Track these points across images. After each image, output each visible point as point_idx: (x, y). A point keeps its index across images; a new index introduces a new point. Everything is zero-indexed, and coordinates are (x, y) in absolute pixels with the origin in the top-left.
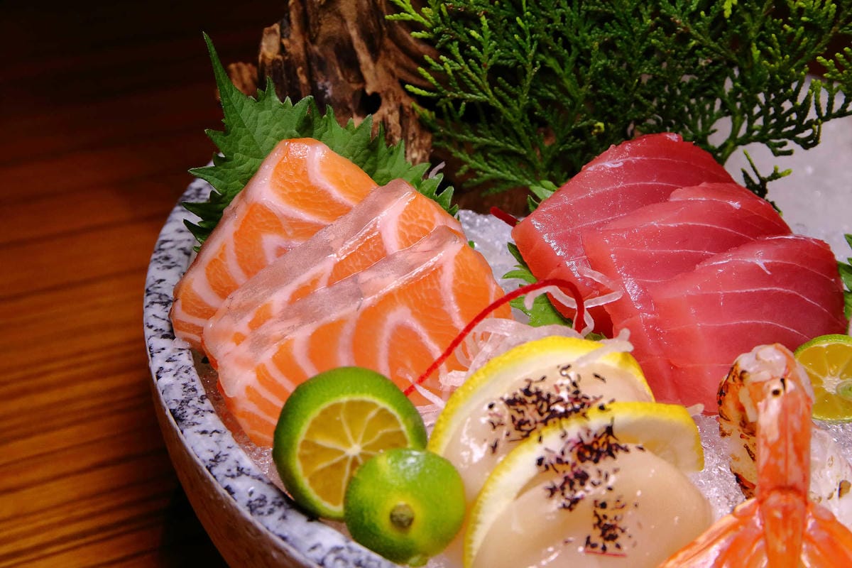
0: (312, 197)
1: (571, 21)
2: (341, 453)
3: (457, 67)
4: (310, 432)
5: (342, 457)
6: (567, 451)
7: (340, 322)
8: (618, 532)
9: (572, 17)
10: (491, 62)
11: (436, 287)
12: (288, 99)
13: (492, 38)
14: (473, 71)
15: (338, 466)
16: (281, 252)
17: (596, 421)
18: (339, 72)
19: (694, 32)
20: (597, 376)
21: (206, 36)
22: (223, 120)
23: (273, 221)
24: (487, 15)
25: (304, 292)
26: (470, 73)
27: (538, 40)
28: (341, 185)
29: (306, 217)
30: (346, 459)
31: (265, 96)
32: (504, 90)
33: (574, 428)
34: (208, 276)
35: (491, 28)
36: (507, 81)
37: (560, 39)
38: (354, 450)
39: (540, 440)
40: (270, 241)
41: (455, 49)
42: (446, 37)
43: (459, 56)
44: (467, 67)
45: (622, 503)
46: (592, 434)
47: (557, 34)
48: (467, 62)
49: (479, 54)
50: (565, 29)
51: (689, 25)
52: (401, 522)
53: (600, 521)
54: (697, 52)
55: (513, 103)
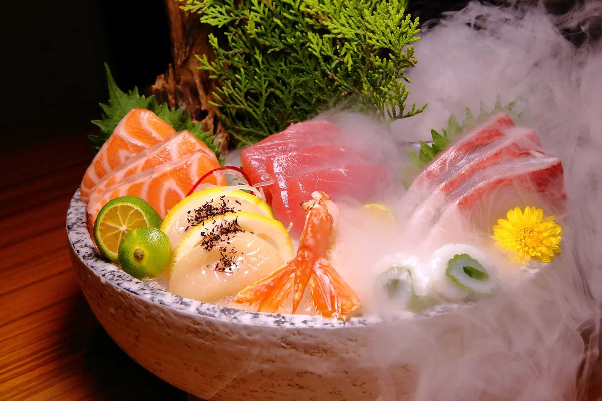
0: (142, 134)
1: (286, 73)
2: (119, 229)
3: (230, 92)
4: (104, 219)
5: (118, 231)
6: (215, 230)
7: (142, 184)
8: (232, 263)
9: (286, 71)
10: (246, 90)
11: (188, 172)
12: (144, 96)
13: (246, 78)
14: (238, 94)
15: (117, 235)
16: (127, 158)
17: (229, 217)
18: (190, 100)
19: (336, 78)
20: (237, 202)
21: (106, 65)
22: (109, 101)
23: (124, 144)
24: (244, 68)
25: (131, 173)
26: (236, 95)
27: (269, 80)
28: (157, 130)
29: (140, 144)
30: (121, 231)
31: (132, 95)
32: (252, 103)
33: (219, 220)
34: (95, 169)
35: (245, 73)
36: (253, 99)
37: (281, 81)
38: (124, 228)
39: (203, 224)
40: (123, 154)
41: (229, 83)
42: (224, 77)
43: (231, 87)
44: (235, 92)
45: (235, 251)
46: (227, 223)
47: (278, 79)
48: (235, 90)
49: (240, 86)
50: (283, 77)
51: (334, 75)
52: (139, 257)
53: (224, 258)
54: (339, 88)
55: (257, 110)
